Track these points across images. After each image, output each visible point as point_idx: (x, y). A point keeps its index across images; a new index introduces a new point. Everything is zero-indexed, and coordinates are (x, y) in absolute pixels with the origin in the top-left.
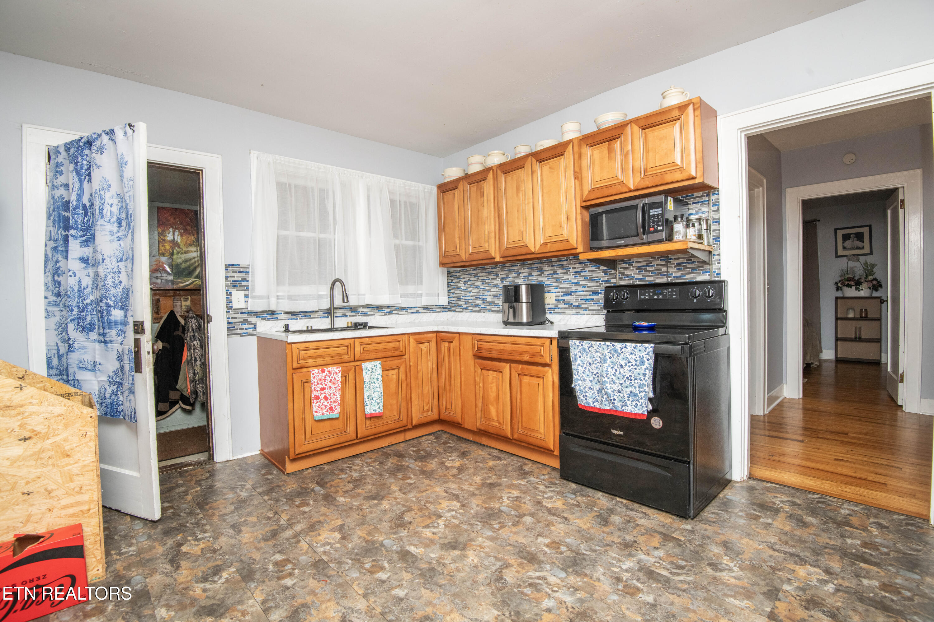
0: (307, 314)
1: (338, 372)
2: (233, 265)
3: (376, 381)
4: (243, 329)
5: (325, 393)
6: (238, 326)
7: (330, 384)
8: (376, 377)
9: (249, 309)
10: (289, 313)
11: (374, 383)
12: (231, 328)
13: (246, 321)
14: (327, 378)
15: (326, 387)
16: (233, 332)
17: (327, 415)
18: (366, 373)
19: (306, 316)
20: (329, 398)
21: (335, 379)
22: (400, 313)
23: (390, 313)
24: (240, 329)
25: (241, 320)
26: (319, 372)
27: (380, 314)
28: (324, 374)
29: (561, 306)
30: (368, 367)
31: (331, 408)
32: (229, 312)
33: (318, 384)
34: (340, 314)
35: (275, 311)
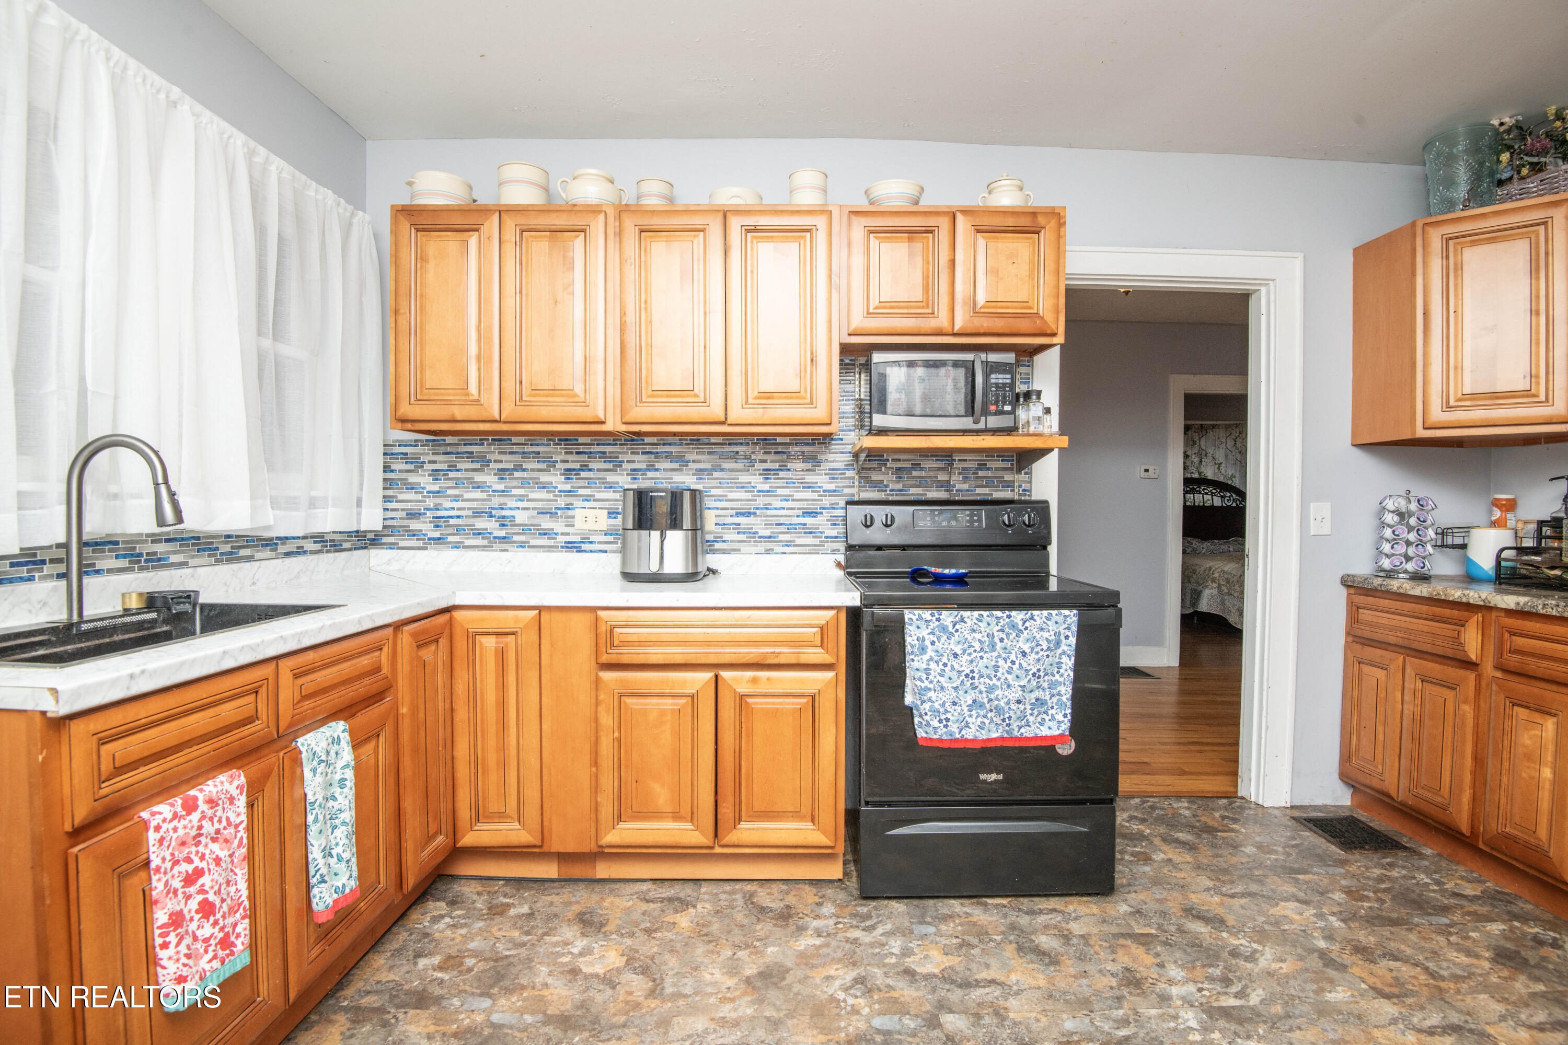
1: (235, 792)
3: (339, 792)
5: (202, 891)
7: (216, 847)
8: (339, 776)
11: (335, 797)
14: (206, 826)
17: (215, 975)
18: (312, 770)
21: (229, 822)
22: (258, 556)
26: (175, 816)
27: (206, 560)
28: (195, 816)
29: (731, 536)
30: (317, 749)
31: (224, 941)
33: (175, 863)
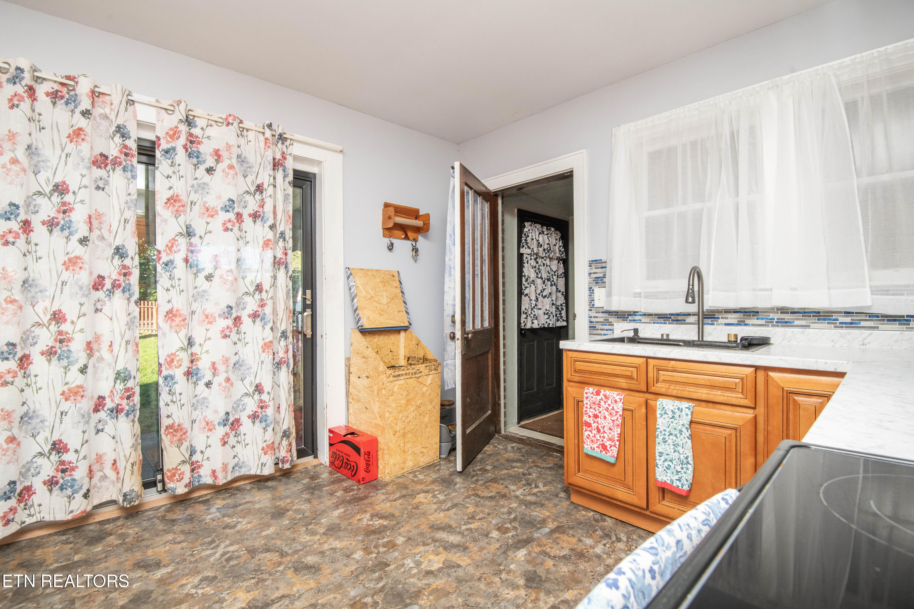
0: (680, 318)
1: (618, 400)
2: (596, 261)
3: (678, 435)
4: (603, 330)
6: (599, 326)
7: (606, 413)
8: (680, 428)
9: (605, 309)
10: (656, 315)
11: (676, 436)
12: (592, 328)
13: (607, 322)
14: (602, 403)
15: (599, 415)
16: (595, 332)
17: (597, 453)
18: (662, 415)
19: (678, 320)
20: (602, 431)
21: (613, 409)
23: (851, 325)
24: (601, 330)
25: (602, 320)
26: (592, 393)
28: (599, 398)
30: (666, 408)
31: (604, 447)
32: (591, 310)
33: (591, 408)
34: (735, 321)
35: (637, 312)
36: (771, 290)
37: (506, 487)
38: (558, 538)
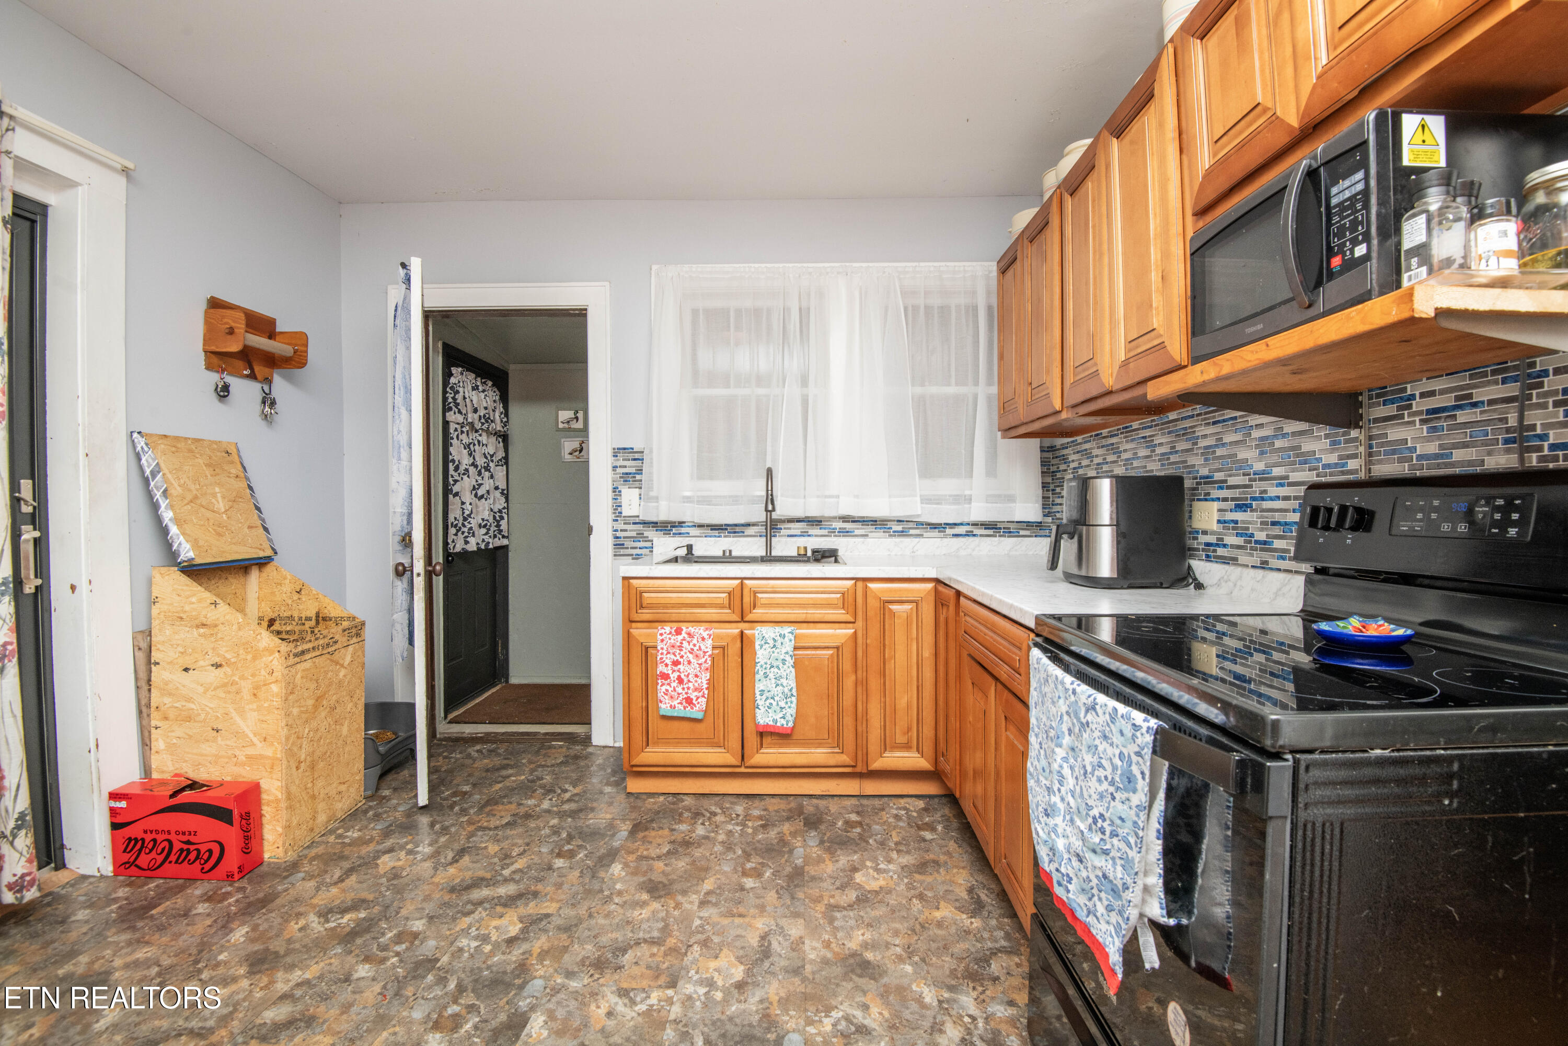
0: (737, 529)
1: (706, 637)
2: (625, 449)
3: (781, 666)
4: (636, 548)
5: (679, 671)
6: (628, 543)
7: (691, 656)
8: (782, 657)
9: (641, 518)
10: (708, 526)
11: (778, 667)
12: (618, 544)
13: (640, 536)
14: (685, 644)
15: (681, 660)
16: (622, 552)
17: (680, 711)
18: (761, 646)
19: (735, 532)
20: (686, 680)
21: (700, 649)
22: (925, 535)
23: (903, 533)
24: (632, 548)
25: (634, 534)
26: (670, 633)
27: (880, 534)
28: (680, 637)
29: (1231, 540)
30: (767, 636)
31: (689, 701)
32: (617, 520)
33: (668, 653)
34: (798, 532)
35: (684, 522)
36: (838, 497)
37: (520, 804)
38: (644, 837)
